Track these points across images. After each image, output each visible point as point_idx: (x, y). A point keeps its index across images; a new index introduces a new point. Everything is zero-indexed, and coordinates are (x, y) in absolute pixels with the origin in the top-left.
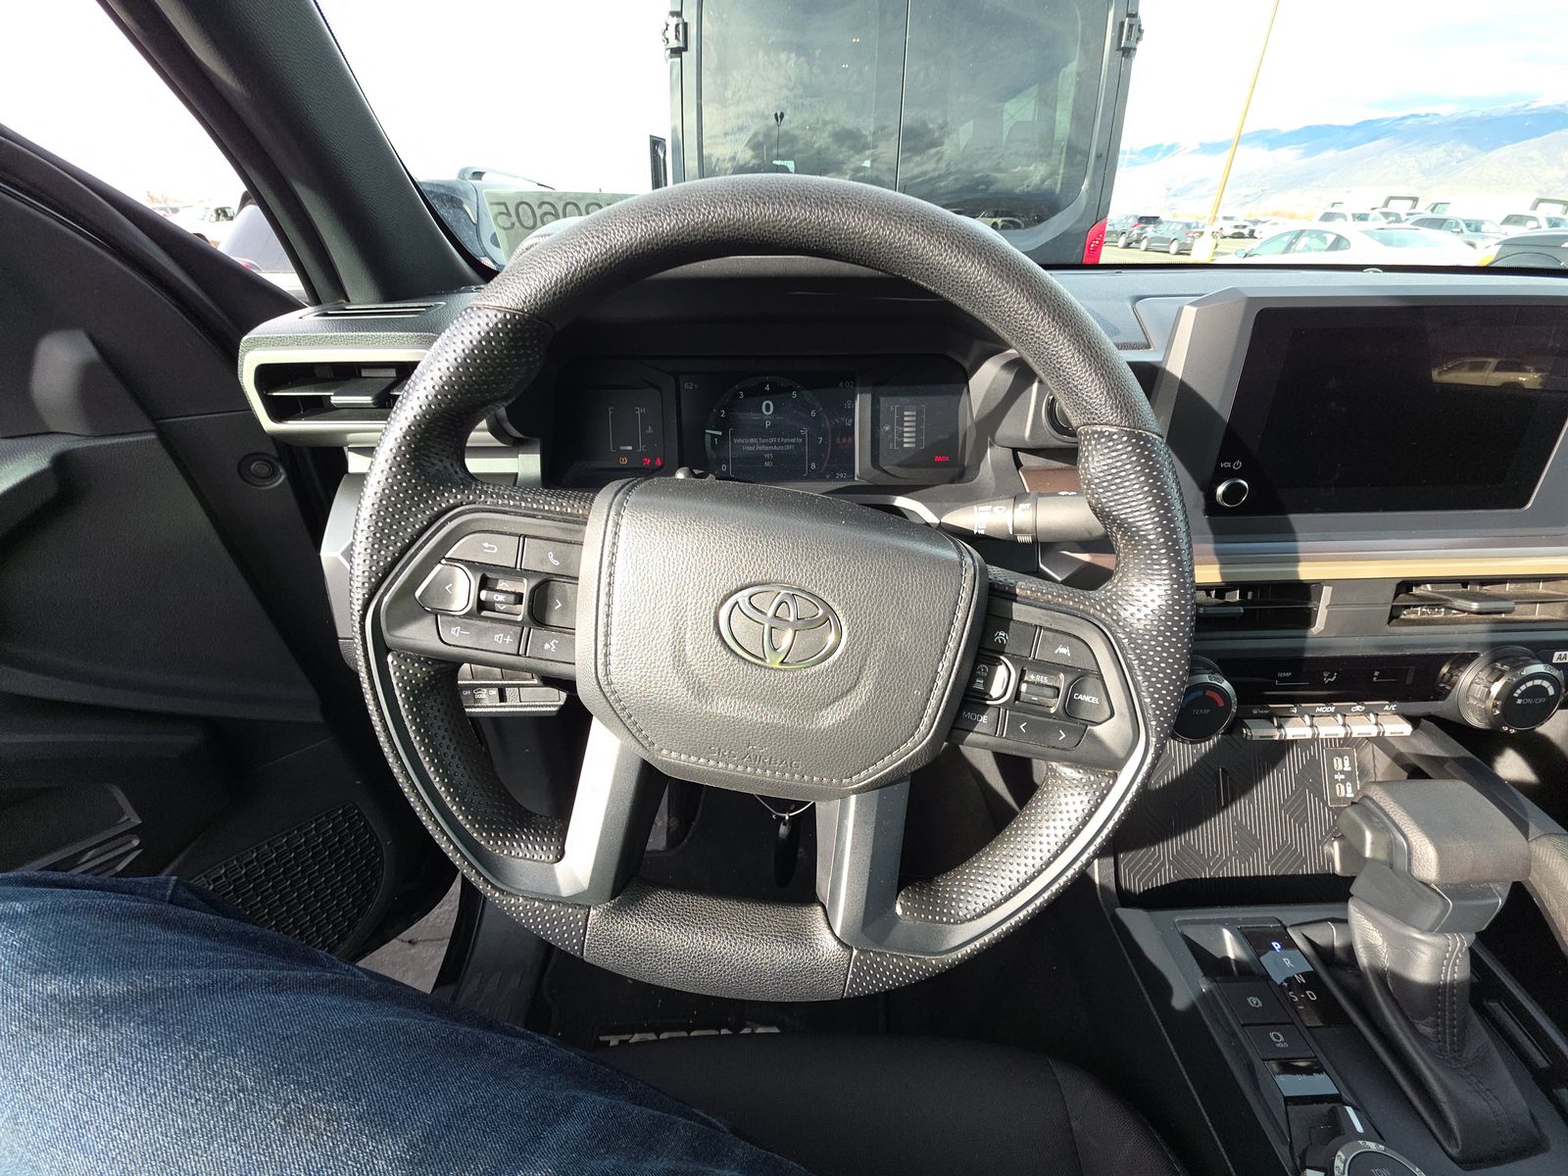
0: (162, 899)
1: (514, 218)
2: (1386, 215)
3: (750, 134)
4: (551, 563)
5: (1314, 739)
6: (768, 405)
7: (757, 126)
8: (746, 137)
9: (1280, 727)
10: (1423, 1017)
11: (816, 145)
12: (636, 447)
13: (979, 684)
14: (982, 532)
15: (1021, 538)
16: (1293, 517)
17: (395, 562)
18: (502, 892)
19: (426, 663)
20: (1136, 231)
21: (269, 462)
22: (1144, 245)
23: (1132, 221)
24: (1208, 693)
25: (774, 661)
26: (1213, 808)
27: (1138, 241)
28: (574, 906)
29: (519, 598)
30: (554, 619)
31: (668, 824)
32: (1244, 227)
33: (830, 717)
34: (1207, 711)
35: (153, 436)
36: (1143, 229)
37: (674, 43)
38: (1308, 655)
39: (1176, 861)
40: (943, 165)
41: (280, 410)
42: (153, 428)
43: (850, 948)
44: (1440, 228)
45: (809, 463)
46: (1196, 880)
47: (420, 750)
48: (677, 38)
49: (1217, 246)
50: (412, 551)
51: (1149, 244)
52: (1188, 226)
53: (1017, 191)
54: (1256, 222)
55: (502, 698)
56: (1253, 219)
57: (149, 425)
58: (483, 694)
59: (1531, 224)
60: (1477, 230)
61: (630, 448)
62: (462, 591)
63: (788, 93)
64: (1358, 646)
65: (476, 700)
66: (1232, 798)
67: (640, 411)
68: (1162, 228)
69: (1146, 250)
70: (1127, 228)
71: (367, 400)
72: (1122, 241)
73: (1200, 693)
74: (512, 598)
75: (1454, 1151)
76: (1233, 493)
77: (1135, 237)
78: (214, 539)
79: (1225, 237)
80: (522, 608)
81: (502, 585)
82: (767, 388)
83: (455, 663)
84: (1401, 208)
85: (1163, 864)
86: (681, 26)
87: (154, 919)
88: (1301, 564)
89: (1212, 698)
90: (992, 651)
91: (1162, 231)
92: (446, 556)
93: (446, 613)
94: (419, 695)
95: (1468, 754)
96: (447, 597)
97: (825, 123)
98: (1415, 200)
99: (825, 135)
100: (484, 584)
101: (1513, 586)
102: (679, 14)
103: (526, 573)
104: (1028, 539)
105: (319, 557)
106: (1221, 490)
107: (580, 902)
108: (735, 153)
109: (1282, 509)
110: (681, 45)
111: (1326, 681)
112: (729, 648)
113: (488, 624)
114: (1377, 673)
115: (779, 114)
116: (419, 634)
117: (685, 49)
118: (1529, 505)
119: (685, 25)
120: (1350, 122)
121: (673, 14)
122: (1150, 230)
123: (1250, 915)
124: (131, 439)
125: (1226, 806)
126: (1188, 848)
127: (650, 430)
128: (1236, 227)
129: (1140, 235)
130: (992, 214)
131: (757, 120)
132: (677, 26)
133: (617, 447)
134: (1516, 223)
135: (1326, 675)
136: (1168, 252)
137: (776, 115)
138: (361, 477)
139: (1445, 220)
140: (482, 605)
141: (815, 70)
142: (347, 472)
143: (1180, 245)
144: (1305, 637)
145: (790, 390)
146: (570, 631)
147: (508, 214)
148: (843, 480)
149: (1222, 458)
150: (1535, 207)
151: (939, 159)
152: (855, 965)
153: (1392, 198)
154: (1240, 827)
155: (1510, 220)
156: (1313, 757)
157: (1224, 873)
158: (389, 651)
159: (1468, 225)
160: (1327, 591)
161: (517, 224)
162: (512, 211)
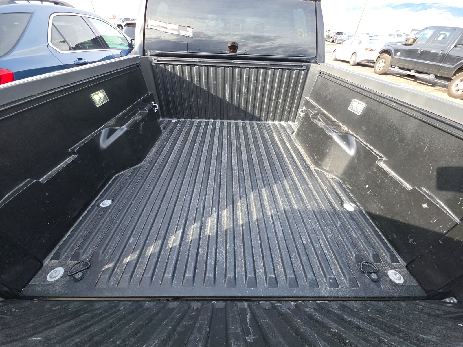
20: (335, 37)
22: (337, 41)
23: (335, 34)
27: (335, 40)
36: (337, 36)
68: (343, 36)
69: (337, 43)
70: (333, 36)
72: (331, 40)
77: (335, 39)
122: (339, 37)
129: (336, 38)
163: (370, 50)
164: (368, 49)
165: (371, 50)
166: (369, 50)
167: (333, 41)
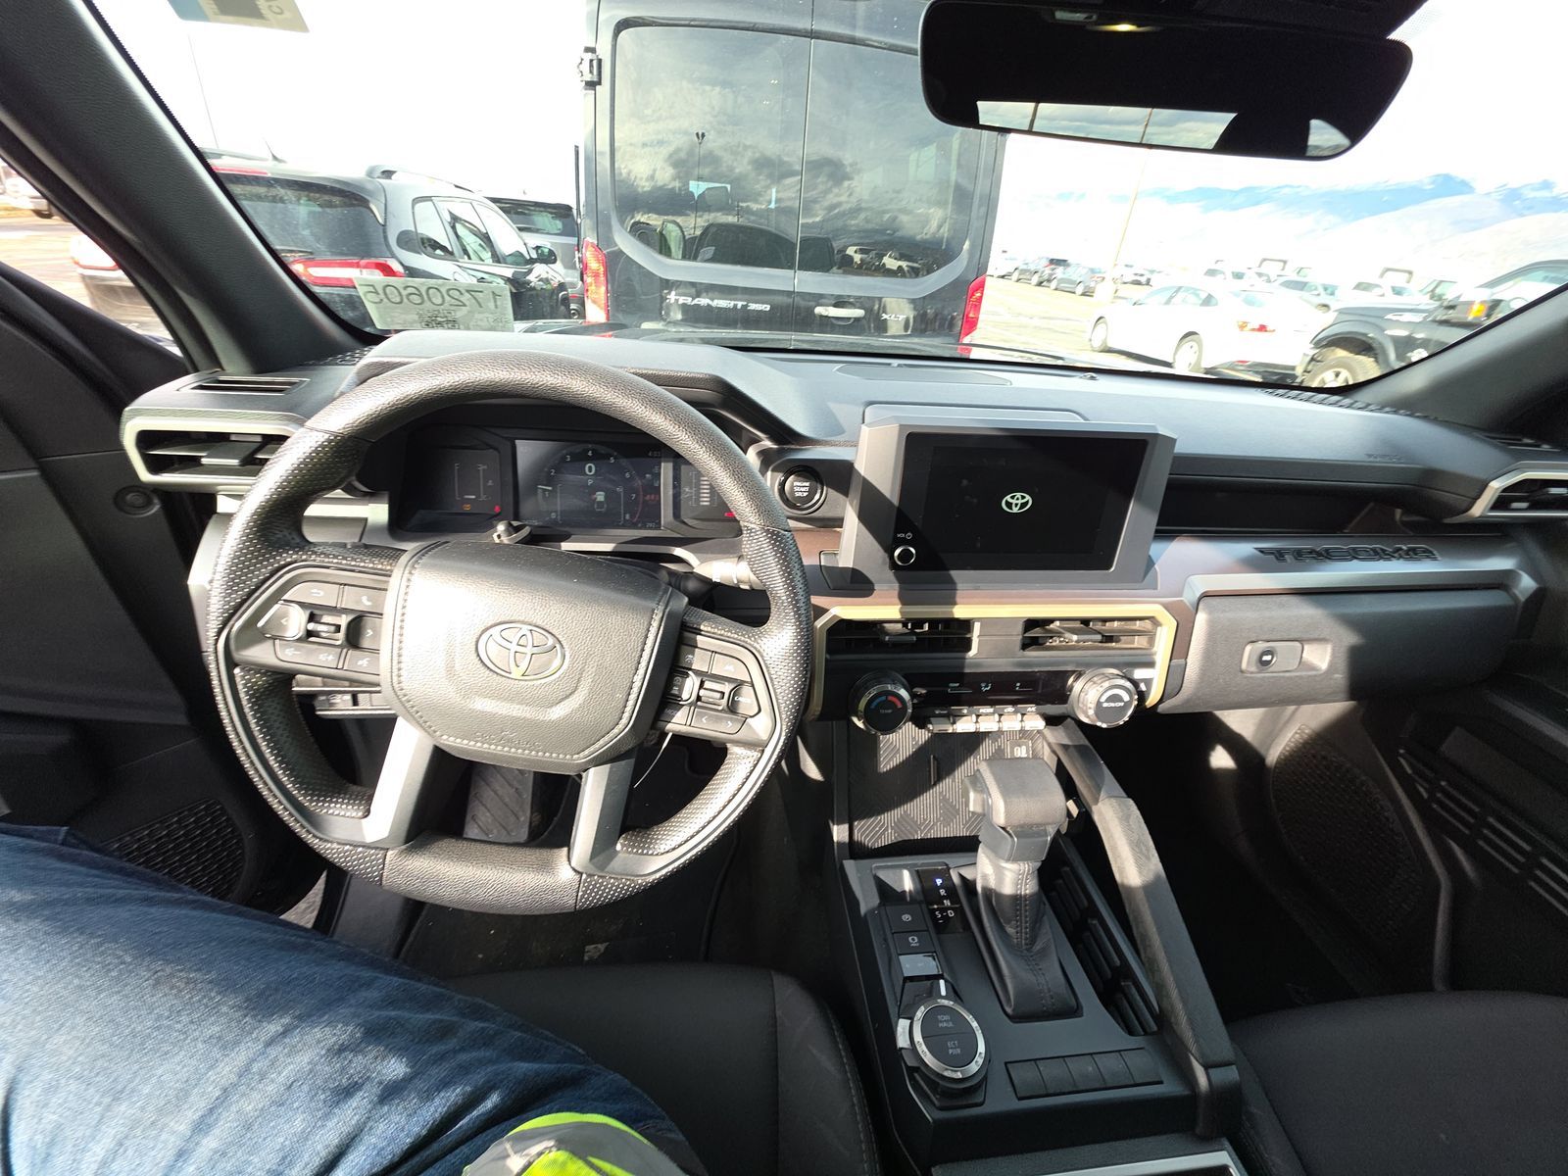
0: (55, 842)
1: (382, 296)
2: (1260, 275)
3: (671, 149)
4: (364, 602)
5: (1000, 732)
6: (590, 467)
7: (680, 142)
8: (665, 151)
9: (954, 723)
10: (1009, 922)
11: (737, 170)
12: (478, 496)
13: (675, 690)
14: (718, 581)
15: (742, 586)
16: (953, 573)
17: (244, 601)
18: (321, 839)
19: (264, 674)
20: (1047, 271)
21: (145, 494)
22: (1054, 284)
23: (1045, 262)
24: (890, 698)
25: (516, 673)
26: (924, 786)
27: (1049, 281)
28: (376, 848)
29: (338, 628)
30: (366, 643)
31: (531, 819)
32: (1142, 275)
33: (558, 713)
34: (890, 711)
35: (35, 473)
36: (1053, 270)
37: (588, 77)
38: (967, 671)
39: (897, 826)
40: (854, 200)
41: (156, 465)
42: (37, 466)
43: (581, 874)
44: (1302, 290)
45: (625, 514)
46: (910, 840)
47: (259, 737)
48: (591, 72)
49: (1116, 291)
50: (256, 594)
51: (1058, 284)
52: (1092, 271)
53: (918, 238)
54: (1152, 272)
55: (355, 702)
56: (1150, 269)
57: (33, 465)
58: (338, 699)
59: (1377, 291)
60: (1332, 294)
61: (473, 497)
62: (296, 622)
63: (712, 119)
64: (1003, 664)
65: (332, 704)
66: (939, 778)
67: (482, 467)
68: (1070, 270)
69: (1056, 289)
70: (1040, 267)
71: (235, 462)
72: (1035, 279)
73: (884, 698)
74: (333, 628)
75: (1009, 1010)
76: (905, 555)
77: (1046, 277)
78: (97, 575)
79: (1125, 283)
80: (341, 635)
81: (326, 619)
82: (590, 453)
83: (289, 674)
84: (1272, 269)
85: (886, 829)
86: (595, 63)
87: (50, 853)
88: (956, 607)
89: (893, 703)
90: (684, 668)
91: (1071, 273)
92: (285, 597)
93: (281, 638)
94: (259, 698)
95: (1087, 743)
96: (284, 628)
97: (746, 147)
98: (1285, 262)
99: (745, 161)
100: (312, 618)
101: (1120, 623)
102: (592, 50)
103: (345, 611)
104: (747, 587)
105: (187, 586)
106: (897, 552)
107: (381, 847)
108: (655, 170)
109: (944, 567)
110: (595, 79)
111: (984, 689)
112: (486, 666)
113: (315, 646)
114: (1018, 684)
115: (700, 134)
116: (262, 654)
117: (599, 83)
118: (1112, 569)
119: (600, 61)
120: (1237, 187)
121: (588, 50)
122: (1060, 271)
123: (926, 861)
124: (17, 476)
125: (935, 784)
126: (905, 817)
127: (490, 483)
128: (1136, 274)
129: (1051, 275)
130: (897, 256)
131: (679, 136)
132: (591, 61)
133: (461, 495)
134: (1365, 289)
135: (983, 685)
136: (1074, 293)
137: (697, 134)
138: (229, 516)
139: (1305, 284)
140: (310, 634)
141: (741, 99)
142: (215, 512)
143: (1086, 287)
144: (965, 659)
145: (607, 457)
146: (376, 651)
147: (377, 293)
148: (650, 528)
149: (897, 531)
150: (1382, 276)
151: (850, 195)
152: (584, 886)
153: (1265, 260)
154: (944, 800)
155: (1359, 286)
156: (999, 747)
157: (930, 836)
158: (236, 665)
159: (1326, 289)
160: (977, 626)
161: (385, 300)
162: (380, 291)
163: (1257, 327)
164: (1250, 327)
165: (1262, 328)
166: (1253, 330)
167: (1040, 284)
